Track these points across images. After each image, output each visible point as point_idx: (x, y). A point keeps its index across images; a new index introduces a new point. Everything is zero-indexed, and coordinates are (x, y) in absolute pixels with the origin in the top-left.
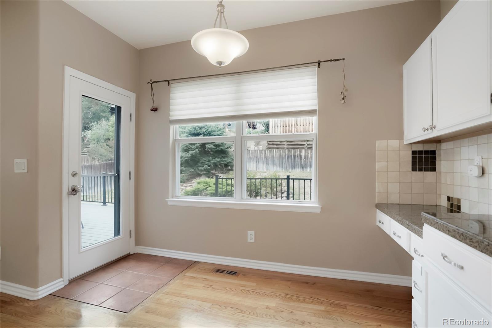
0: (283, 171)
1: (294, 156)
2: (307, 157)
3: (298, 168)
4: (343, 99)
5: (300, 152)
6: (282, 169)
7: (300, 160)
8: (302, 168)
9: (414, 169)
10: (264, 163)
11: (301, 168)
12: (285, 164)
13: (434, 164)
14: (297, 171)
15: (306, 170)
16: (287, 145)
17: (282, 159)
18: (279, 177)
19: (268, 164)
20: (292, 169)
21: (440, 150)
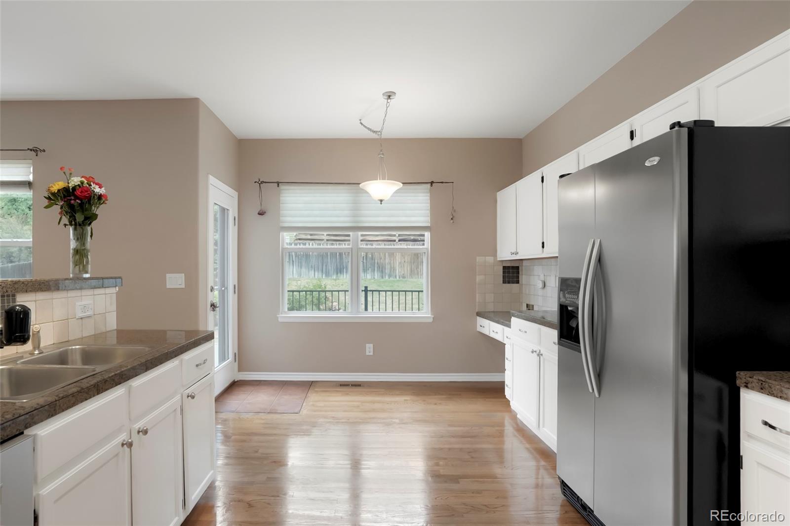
0: (324, 277)
4: (452, 219)
6: (322, 275)
9: (504, 282)
10: (294, 264)
12: (326, 266)
13: (518, 277)
14: (345, 277)
16: (327, 235)
17: (323, 258)
18: (325, 287)
19: (301, 267)
20: (337, 274)
21: (522, 266)
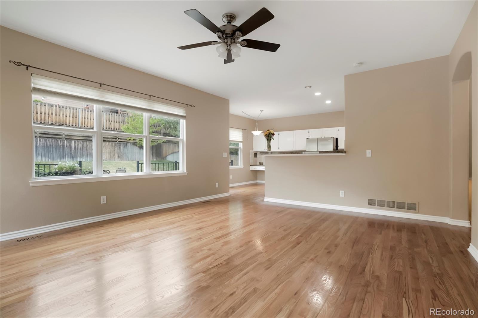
1: (63, 146)
2: (77, 148)
3: (68, 157)
5: (70, 142)
7: (69, 151)
8: (72, 158)
9: (254, 157)
11: (70, 158)
12: (52, 154)
15: (76, 160)
17: (49, 148)
21: (258, 153)
